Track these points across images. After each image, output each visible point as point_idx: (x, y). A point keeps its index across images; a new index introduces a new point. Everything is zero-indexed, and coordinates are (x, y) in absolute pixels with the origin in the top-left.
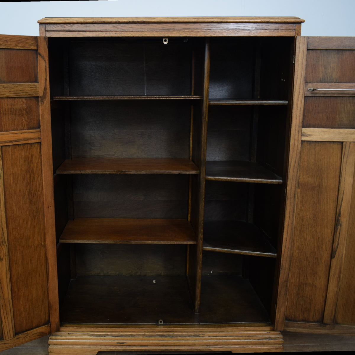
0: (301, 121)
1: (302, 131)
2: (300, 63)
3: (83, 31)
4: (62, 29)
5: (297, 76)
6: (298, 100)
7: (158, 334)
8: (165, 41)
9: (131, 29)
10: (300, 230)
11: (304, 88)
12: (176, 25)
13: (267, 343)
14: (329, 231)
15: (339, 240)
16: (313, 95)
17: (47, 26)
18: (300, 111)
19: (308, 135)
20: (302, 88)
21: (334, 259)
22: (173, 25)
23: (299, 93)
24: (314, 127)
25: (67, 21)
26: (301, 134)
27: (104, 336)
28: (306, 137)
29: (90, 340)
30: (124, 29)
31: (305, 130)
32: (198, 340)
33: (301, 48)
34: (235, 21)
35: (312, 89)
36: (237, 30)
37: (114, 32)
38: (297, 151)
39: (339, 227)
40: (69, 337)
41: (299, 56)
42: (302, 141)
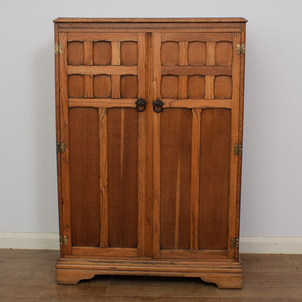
3: (86, 28)
4: (71, 26)
7: (142, 261)
9: (120, 27)
12: (153, 24)
13: (229, 272)
17: (59, 24)
22: (151, 24)
25: (74, 21)
27: (100, 262)
29: (89, 265)
30: (115, 27)
32: (173, 267)
34: (195, 21)
37: (108, 29)
40: (72, 262)
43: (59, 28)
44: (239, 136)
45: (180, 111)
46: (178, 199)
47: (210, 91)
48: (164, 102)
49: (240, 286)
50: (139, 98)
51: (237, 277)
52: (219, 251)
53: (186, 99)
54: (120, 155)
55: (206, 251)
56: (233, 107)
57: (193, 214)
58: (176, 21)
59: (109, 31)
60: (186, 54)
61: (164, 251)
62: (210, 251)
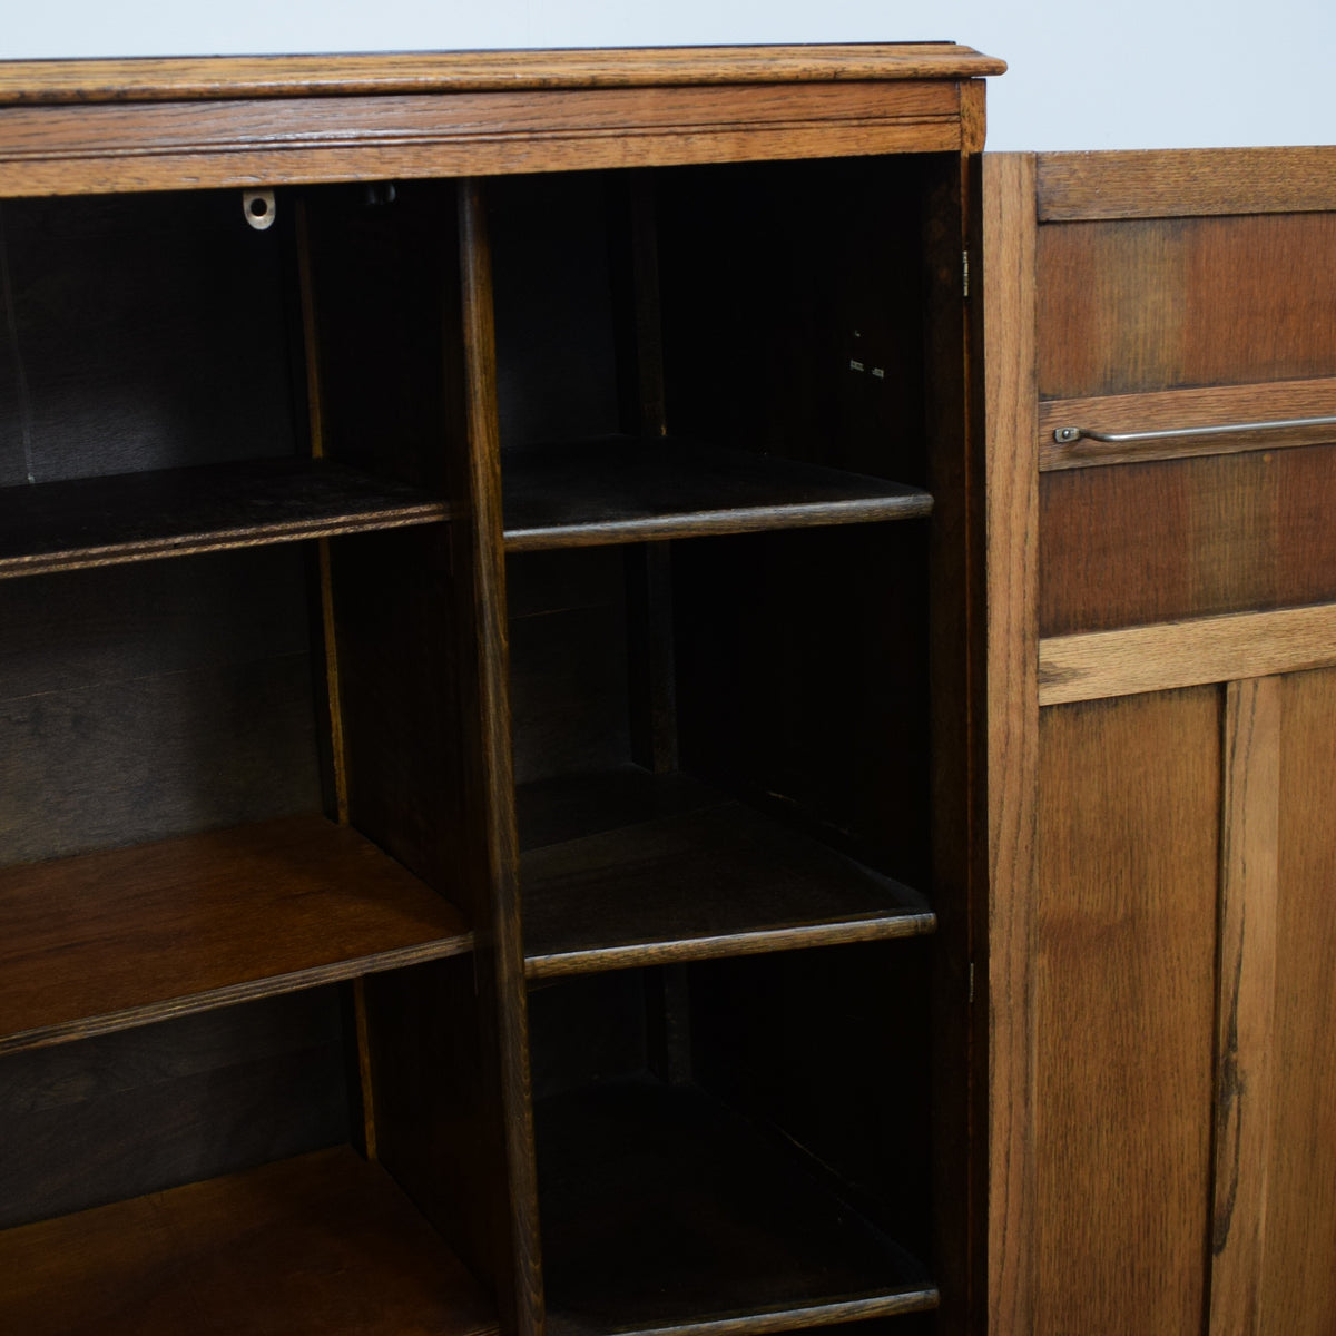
0: (1031, 605)
1: (1038, 656)
2: (1005, 295)
5: (999, 367)
6: (1009, 498)
8: (259, 209)
10: (1061, 1159)
11: (1032, 431)
14: (1188, 1128)
15: (1237, 1160)
16: (1078, 463)
18: (1024, 552)
19: (1067, 676)
20: (1023, 430)
21: (1222, 1255)
23: (1014, 456)
24: (1092, 623)
26: (1037, 672)
28: (1062, 687)
31: (1056, 651)
33: (1007, 217)
35: (1075, 430)
36: (679, 130)
38: (1025, 764)
39: (1234, 1098)
41: (998, 257)
42: (1041, 708)
58: (522, 74)
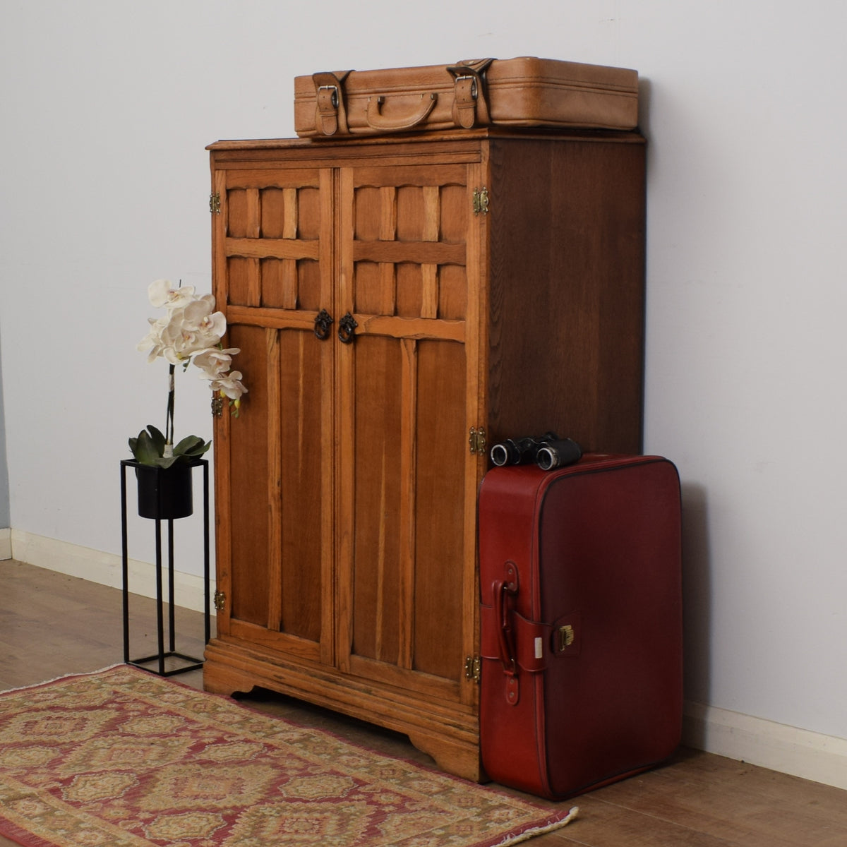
3: (249, 160)
4: (230, 157)
7: (324, 674)
9: (295, 157)
12: (342, 149)
13: (456, 736)
17: (216, 153)
22: (338, 149)
25: (233, 147)
27: (263, 659)
29: (247, 662)
32: (368, 700)
40: (226, 651)
43: (216, 161)
44: (478, 409)
45: (384, 343)
46: (382, 545)
47: (429, 299)
48: (357, 321)
49: (475, 775)
50: (321, 310)
51: (469, 751)
52: (447, 681)
53: (391, 316)
54: (297, 434)
55: (424, 675)
56: (468, 339)
57: (403, 583)
58: (372, 141)
59: (279, 166)
60: (391, 214)
61: (357, 658)
62: (431, 677)
